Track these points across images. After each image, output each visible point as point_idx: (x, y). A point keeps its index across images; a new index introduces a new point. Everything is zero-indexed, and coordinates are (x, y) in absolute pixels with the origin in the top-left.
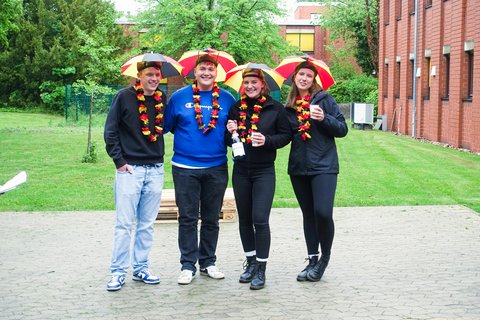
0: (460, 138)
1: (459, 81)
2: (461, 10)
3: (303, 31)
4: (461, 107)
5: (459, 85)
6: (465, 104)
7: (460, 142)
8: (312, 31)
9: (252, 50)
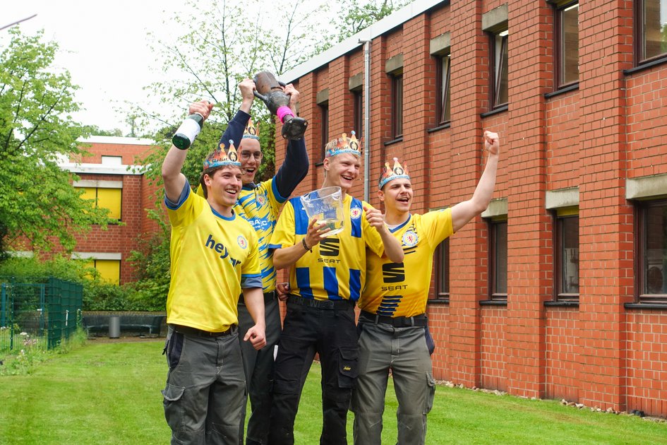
0: (478, 371)
1: (473, 269)
2: (474, 147)
3: (103, 184)
4: (478, 316)
5: (473, 276)
6: (485, 310)
7: (477, 378)
8: (118, 184)
9: (29, 212)
